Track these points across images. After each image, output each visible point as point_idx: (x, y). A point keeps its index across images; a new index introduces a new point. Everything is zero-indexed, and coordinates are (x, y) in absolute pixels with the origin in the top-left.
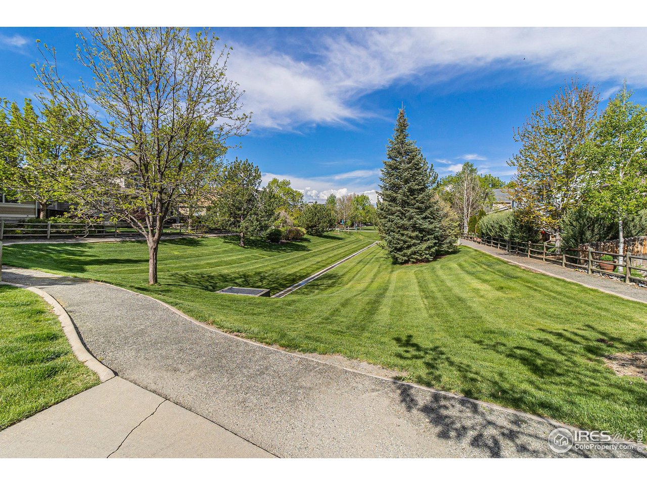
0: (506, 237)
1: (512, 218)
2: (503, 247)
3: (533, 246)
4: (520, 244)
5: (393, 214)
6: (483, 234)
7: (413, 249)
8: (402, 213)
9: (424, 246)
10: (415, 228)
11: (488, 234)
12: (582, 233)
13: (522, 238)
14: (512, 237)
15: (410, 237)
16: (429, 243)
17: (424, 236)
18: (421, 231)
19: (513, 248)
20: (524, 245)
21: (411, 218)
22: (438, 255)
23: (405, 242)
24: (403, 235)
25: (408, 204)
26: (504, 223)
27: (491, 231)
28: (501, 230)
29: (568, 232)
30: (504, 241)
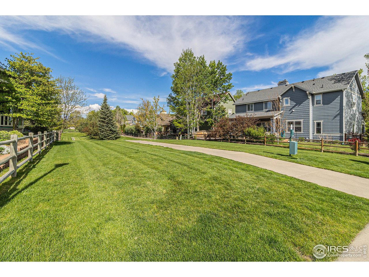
0: (133, 133)
1: (135, 127)
2: (132, 135)
3: (139, 134)
4: (137, 134)
5: (104, 126)
6: (126, 132)
7: (110, 137)
8: (107, 126)
9: (113, 136)
10: (111, 130)
11: (127, 132)
12: (147, 131)
13: (137, 133)
14: (135, 133)
15: (109, 133)
16: (115, 135)
17: (113, 133)
18: (112, 131)
19: (135, 135)
20: (138, 134)
21: (110, 127)
22: (116, 138)
23: (108, 135)
24: (107, 132)
25: (109, 123)
26: (133, 129)
27: (129, 131)
28: (132, 131)
29: (145, 131)
30: (133, 134)
